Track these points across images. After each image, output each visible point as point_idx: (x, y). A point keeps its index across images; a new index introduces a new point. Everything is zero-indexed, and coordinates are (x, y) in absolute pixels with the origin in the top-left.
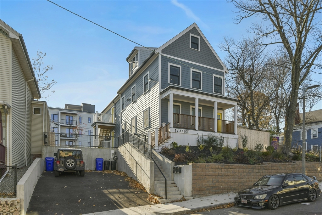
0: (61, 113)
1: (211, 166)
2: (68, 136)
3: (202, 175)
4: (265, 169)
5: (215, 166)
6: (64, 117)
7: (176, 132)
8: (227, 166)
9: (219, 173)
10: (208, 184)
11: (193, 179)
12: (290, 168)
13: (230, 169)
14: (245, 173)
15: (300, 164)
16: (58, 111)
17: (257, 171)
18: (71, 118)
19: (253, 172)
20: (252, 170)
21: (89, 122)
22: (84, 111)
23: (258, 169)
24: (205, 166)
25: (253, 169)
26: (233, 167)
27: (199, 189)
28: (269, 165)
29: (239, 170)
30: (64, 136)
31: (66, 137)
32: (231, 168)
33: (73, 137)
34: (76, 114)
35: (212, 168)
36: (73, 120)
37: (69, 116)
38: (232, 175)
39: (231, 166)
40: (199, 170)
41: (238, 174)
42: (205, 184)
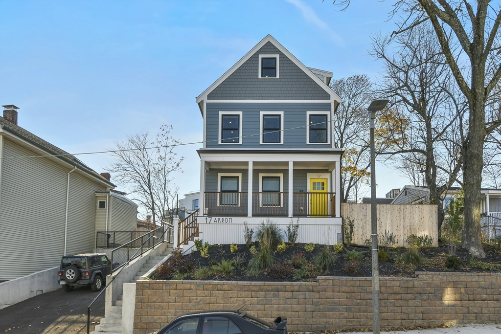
1: (174, 286)
3: (153, 302)
4: (313, 291)
5: (183, 285)
7: (208, 222)
8: (211, 286)
9: (190, 299)
10: (164, 317)
11: (136, 308)
12: (397, 290)
13: (217, 292)
14: (255, 300)
15: (435, 279)
17: (289, 294)
19: (275, 296)
20: (273, 294)
23: (292, 292)
24: (161, 285)
25: (278, 291)
26: (225, 287)
27: (145, 327)
28: (324, 282)
29: (240, 293)
32: (219, 288)
35: (176, 289)
38: (221, 302)
39: (218, 286)
40: (149, 292)
41: (237, 300)
42: (159, 318)
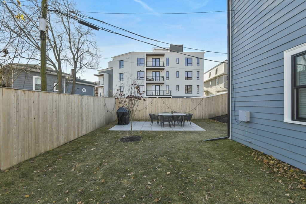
2: (154, 80)
30: (150, 80)
33: (160, 81)
34: (164, 55)
36: (160, 62)
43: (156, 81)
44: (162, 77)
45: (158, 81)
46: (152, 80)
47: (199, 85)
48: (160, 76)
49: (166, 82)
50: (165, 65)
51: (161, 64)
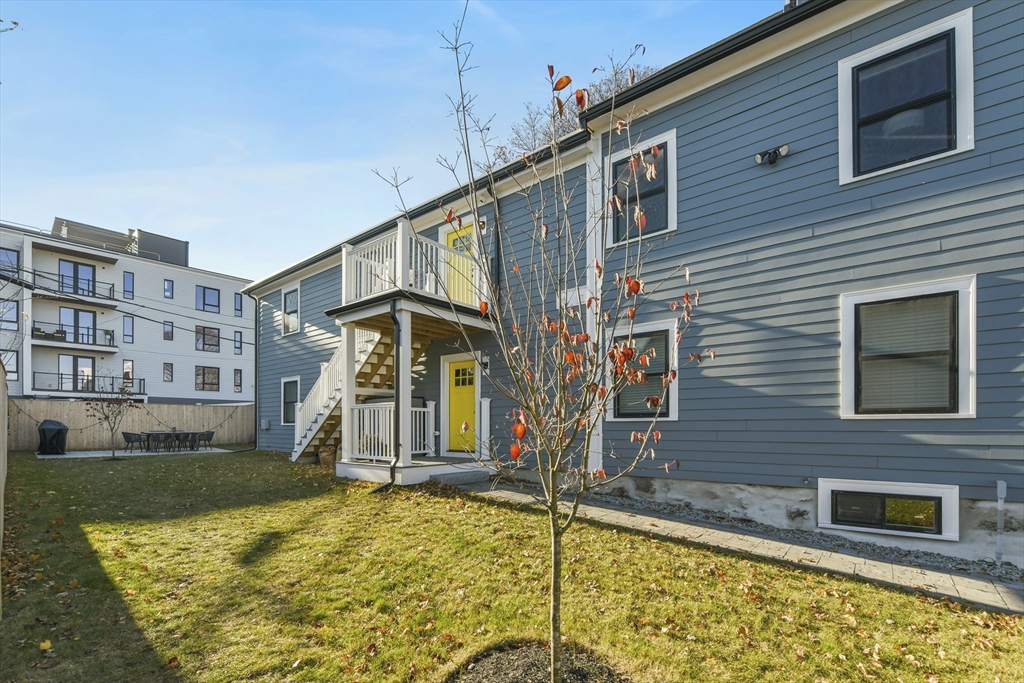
0: (35, 246)
2: (70, 337)
6: (51, 265)
16: (19, 237)
18: (85, 273)
21: (168, 294)
22: (142, 255)
30: (48, 337)
31: (63, 339)
33: (94, 343)
34: (113, 262)
36: (94, 281)
37: (76, 265)
43: (76, 341)
44: (107, 332)
45: (88, 344)
46: (60, 335)
47: (241, 371)
48: (95, 329)
49: (122, 347)
50: (118, 295)
51: (102, 290)
